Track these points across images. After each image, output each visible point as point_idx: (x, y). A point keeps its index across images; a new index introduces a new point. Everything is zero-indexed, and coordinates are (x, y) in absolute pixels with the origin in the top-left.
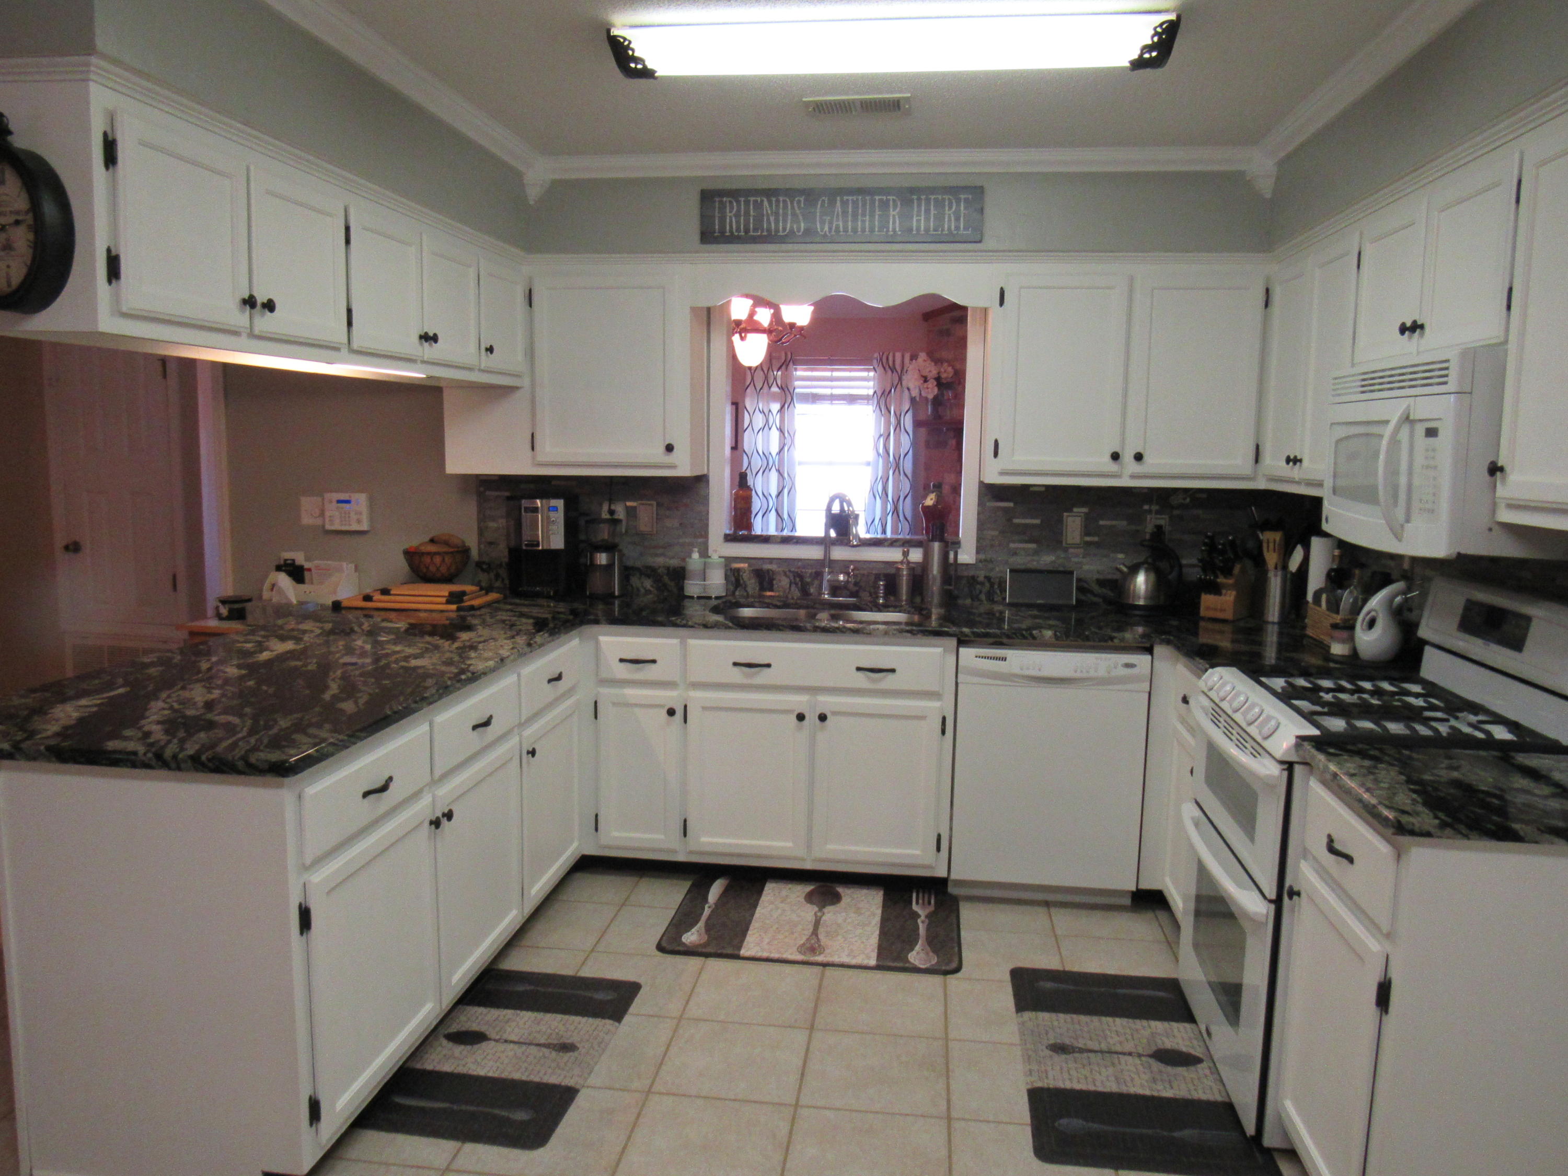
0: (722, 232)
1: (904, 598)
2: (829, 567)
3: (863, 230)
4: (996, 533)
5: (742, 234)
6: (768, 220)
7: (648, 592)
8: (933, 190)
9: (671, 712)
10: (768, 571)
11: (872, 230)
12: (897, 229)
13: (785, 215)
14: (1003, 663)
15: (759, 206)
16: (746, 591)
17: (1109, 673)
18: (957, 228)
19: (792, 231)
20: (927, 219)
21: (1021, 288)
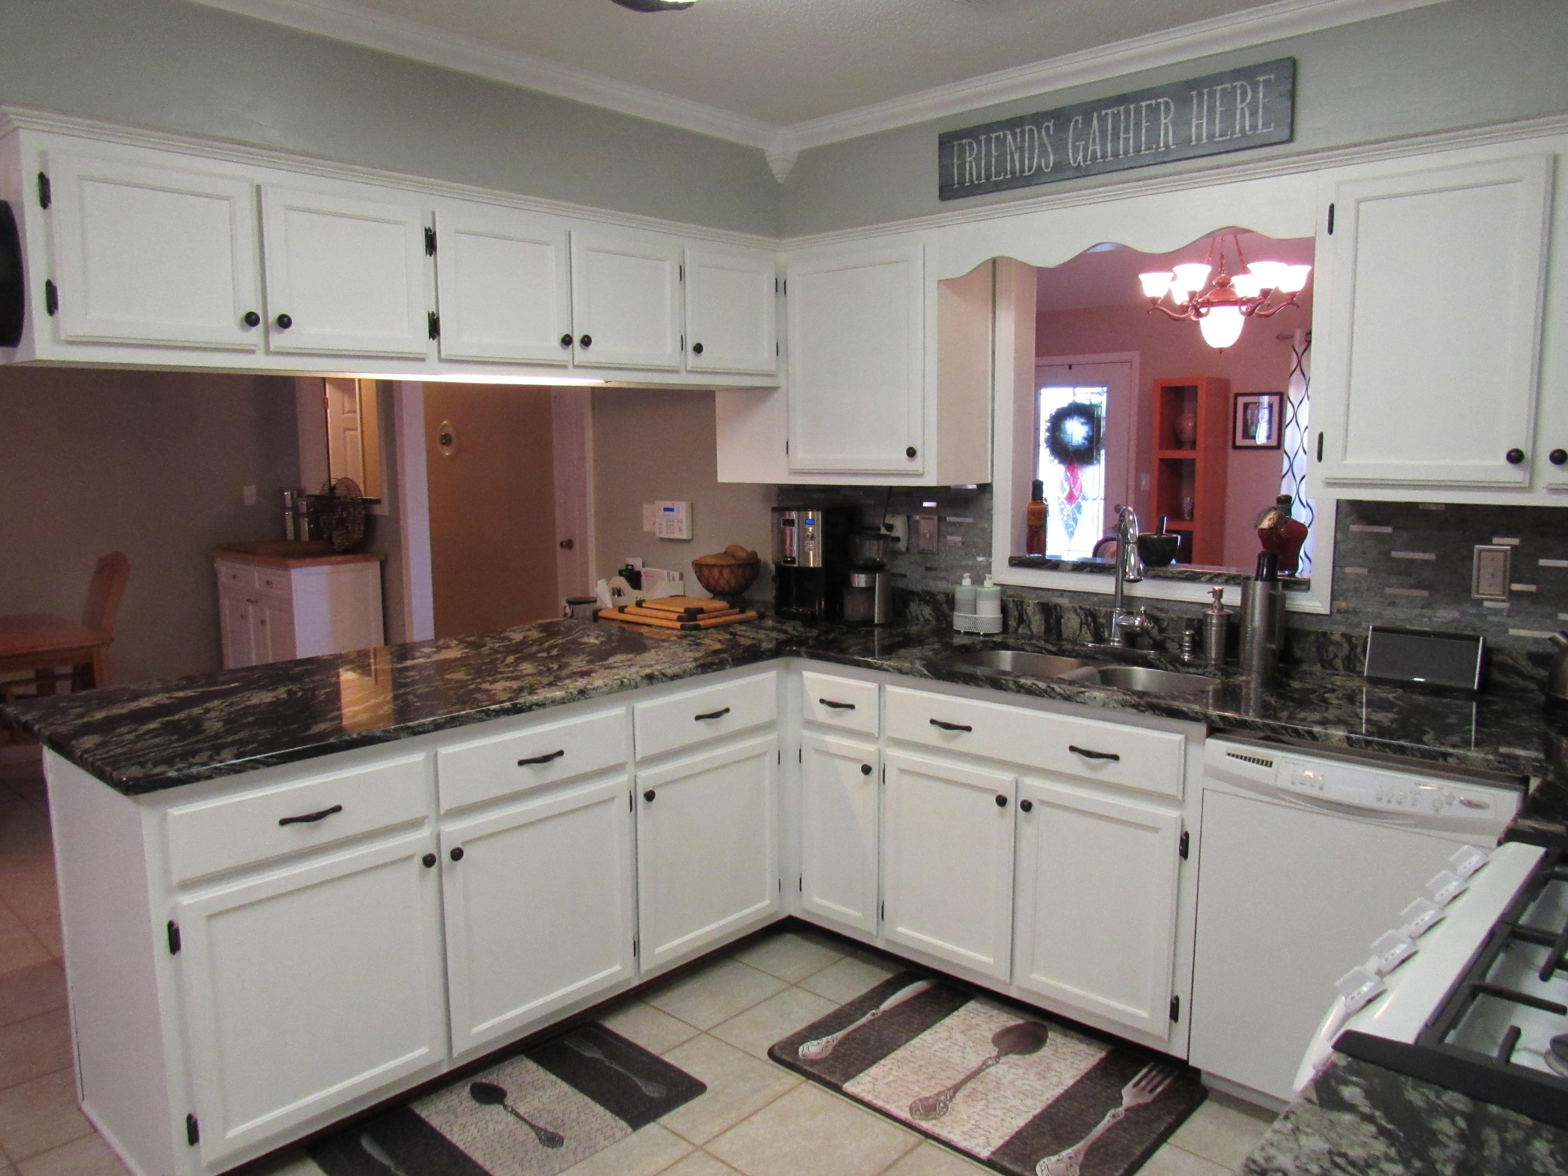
0: (962, 183)
1: (1213, 656)
2: (1122, 607)
3: (1126, 153)
4: (1364, 571)
5: (983, 181)
6: (1012, 160)
7: (927, 621)
8: (1218, 78)
9: (866, 770)
10: (1056, 606)
11: (1138, 150)
12: (1171, 143)
13: (1032, 148)
14: (1267, 769)
15: (1001, 142)
16: (1030, 629)
17: (1437, 810)
18: (1254, 127)
19: (1039, 168)
20: (1211, 121)
21: (1359, 202)
